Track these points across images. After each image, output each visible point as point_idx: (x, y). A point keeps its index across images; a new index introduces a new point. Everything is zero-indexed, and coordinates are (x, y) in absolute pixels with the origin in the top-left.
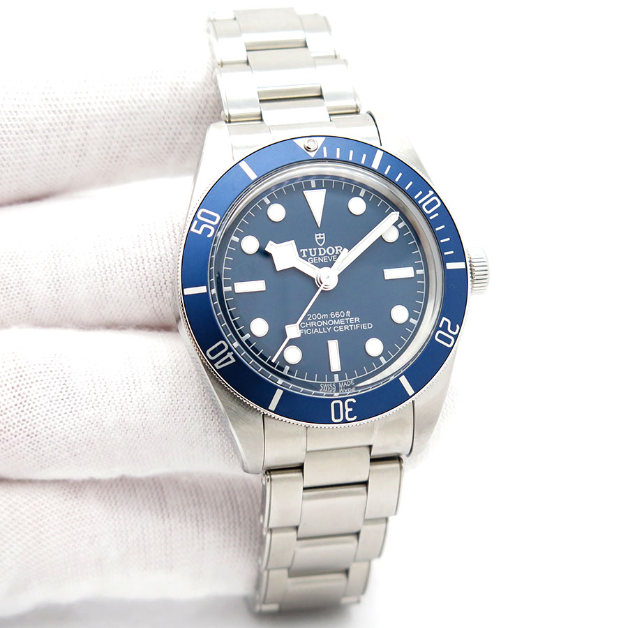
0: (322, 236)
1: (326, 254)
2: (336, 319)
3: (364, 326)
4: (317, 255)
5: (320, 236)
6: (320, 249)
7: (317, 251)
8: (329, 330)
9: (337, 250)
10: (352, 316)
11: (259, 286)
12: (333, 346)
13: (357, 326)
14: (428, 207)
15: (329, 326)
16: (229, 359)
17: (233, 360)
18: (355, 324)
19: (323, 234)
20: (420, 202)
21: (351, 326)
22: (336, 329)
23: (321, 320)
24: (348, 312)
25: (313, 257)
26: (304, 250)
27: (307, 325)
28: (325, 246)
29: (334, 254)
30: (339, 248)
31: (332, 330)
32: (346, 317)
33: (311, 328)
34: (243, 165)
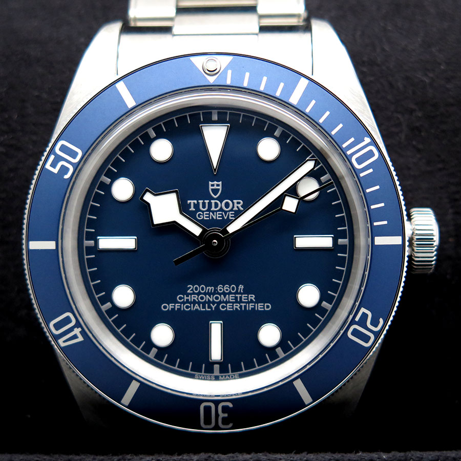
0: (218, 185)
1: (221, 209)
2: (225, 294)
3: (260, 307)
4: (209, 210)
5: (215, 185)
6: (213, 201)
7: (210, 204)
8: (213, 307)
9: (236, 205)
10: (246, 291)
11: (128, 243)
12: (216, 329)
13: (251, 306)
14: (360, 160)
15: (214, 303)
16: (75, 337)
17: (80, 339)
18: (249, 303)
19: (220, 183)
20: (349, 153)
21: (243, 304)
22: (223, 307)
23: (205, 294)
24: (241, 287)
25: (203, 212)
26: (192, 202)
27: (186, 298)
28: (221, 199)
29: (232, 210)
30: (238, 203)
31: (217, 308)
32: (237, 293)
33: (190, 303)
34: (121, 87)
